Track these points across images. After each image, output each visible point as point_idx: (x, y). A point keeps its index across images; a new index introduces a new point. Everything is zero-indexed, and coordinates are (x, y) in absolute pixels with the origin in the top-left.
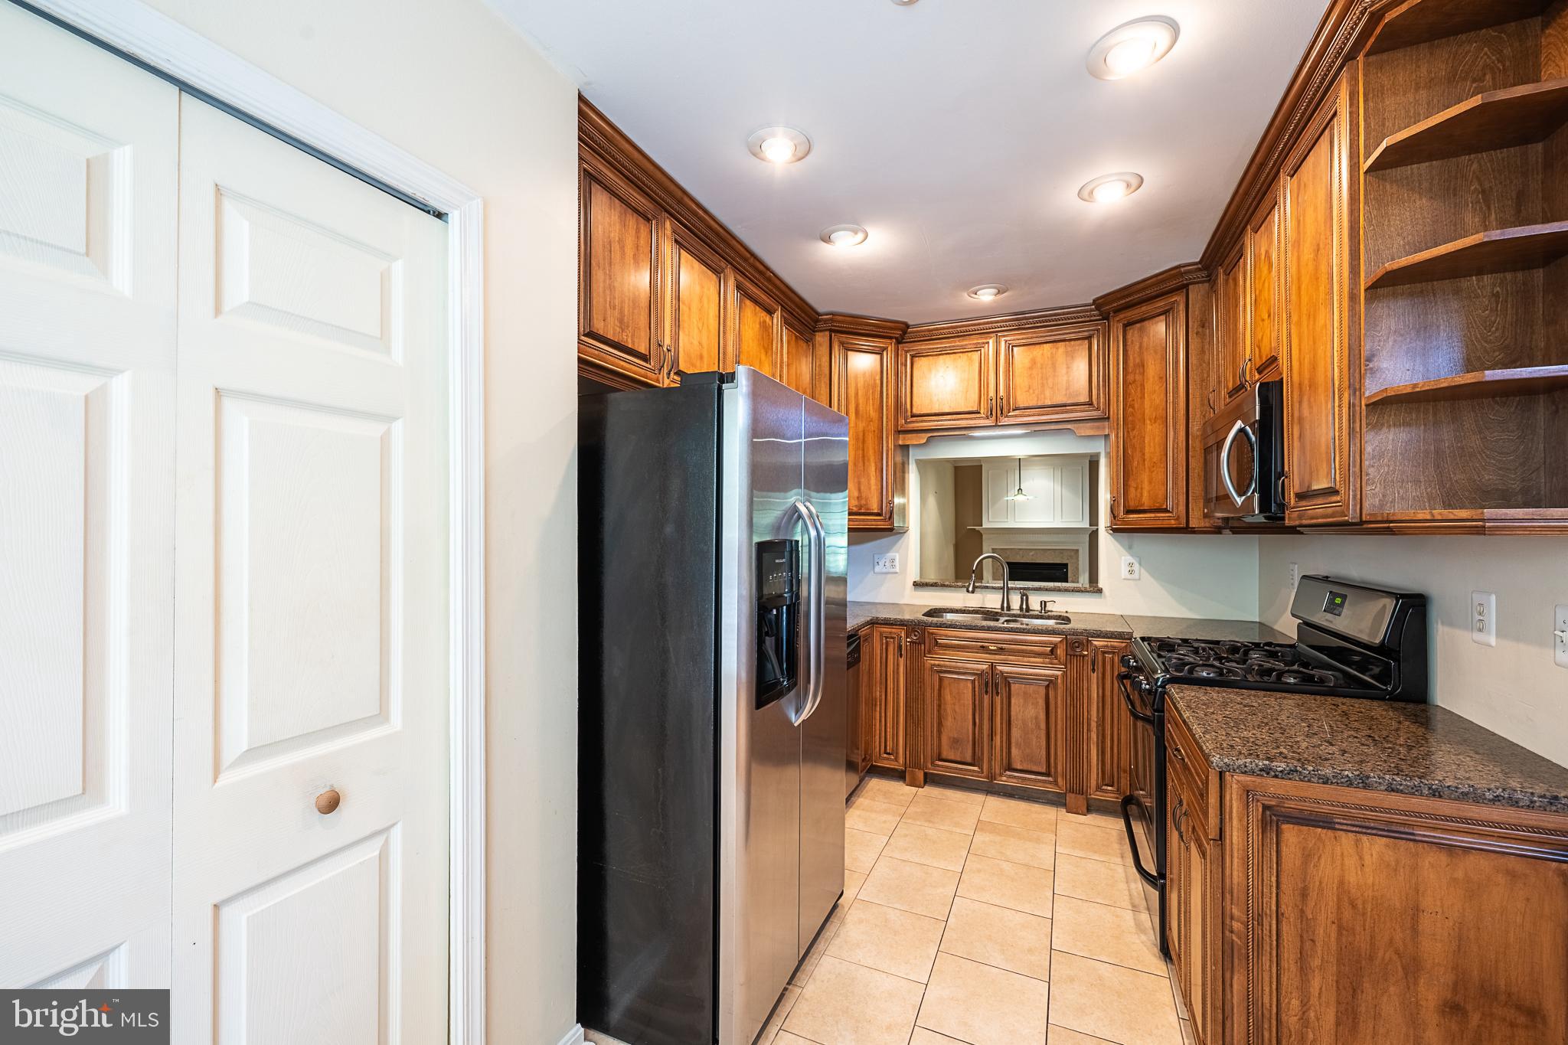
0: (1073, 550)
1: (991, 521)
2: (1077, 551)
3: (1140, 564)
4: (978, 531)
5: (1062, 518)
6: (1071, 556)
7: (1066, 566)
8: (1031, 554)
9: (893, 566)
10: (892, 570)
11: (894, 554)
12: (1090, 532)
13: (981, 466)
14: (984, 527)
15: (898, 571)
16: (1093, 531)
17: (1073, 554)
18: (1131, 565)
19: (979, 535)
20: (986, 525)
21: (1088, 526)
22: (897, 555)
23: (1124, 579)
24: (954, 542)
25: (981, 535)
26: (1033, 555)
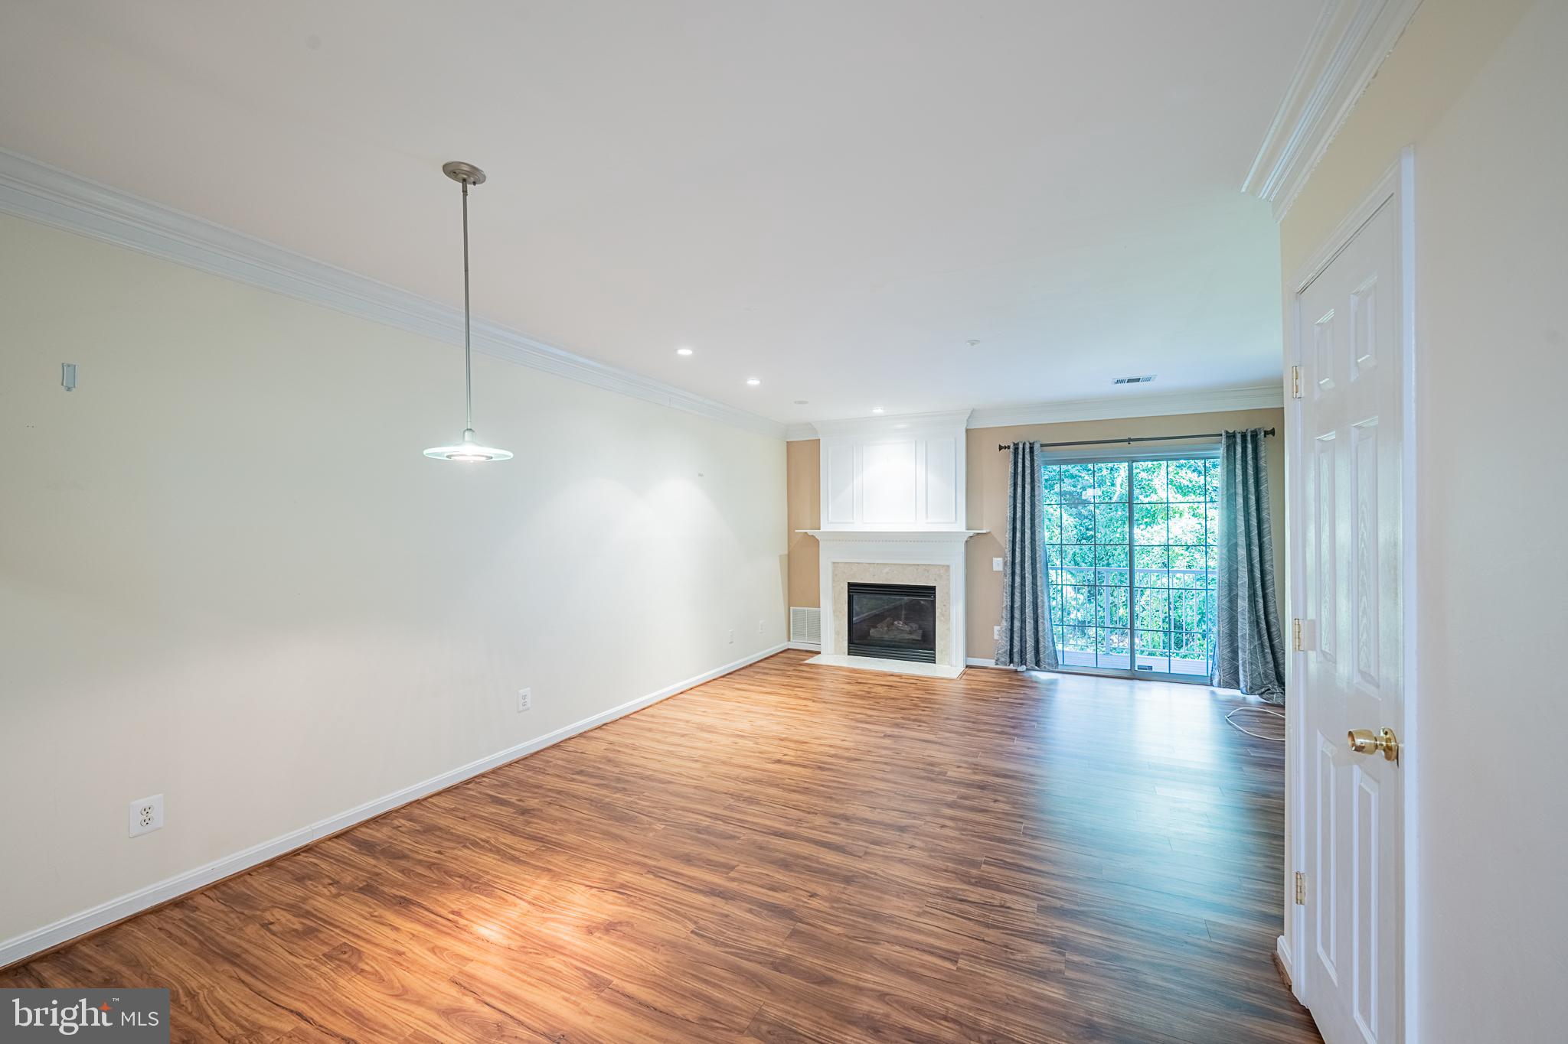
0: (943, 566)
1: (832, 521)
2: (948, 566)
4: (815, 537)
5: (927, 517)
6: (940, 577)
7: (933, 588)
8: (885, 571)
12: (967, 537)
13: (819, 440)
14: (822, 529)
16: (972, 537)
17: (942, 572)
19: (815, 542)
20: (824, 527)
21: (964, 530)
24: (786, 552)
25: (818, 542)
26: (887, 573)
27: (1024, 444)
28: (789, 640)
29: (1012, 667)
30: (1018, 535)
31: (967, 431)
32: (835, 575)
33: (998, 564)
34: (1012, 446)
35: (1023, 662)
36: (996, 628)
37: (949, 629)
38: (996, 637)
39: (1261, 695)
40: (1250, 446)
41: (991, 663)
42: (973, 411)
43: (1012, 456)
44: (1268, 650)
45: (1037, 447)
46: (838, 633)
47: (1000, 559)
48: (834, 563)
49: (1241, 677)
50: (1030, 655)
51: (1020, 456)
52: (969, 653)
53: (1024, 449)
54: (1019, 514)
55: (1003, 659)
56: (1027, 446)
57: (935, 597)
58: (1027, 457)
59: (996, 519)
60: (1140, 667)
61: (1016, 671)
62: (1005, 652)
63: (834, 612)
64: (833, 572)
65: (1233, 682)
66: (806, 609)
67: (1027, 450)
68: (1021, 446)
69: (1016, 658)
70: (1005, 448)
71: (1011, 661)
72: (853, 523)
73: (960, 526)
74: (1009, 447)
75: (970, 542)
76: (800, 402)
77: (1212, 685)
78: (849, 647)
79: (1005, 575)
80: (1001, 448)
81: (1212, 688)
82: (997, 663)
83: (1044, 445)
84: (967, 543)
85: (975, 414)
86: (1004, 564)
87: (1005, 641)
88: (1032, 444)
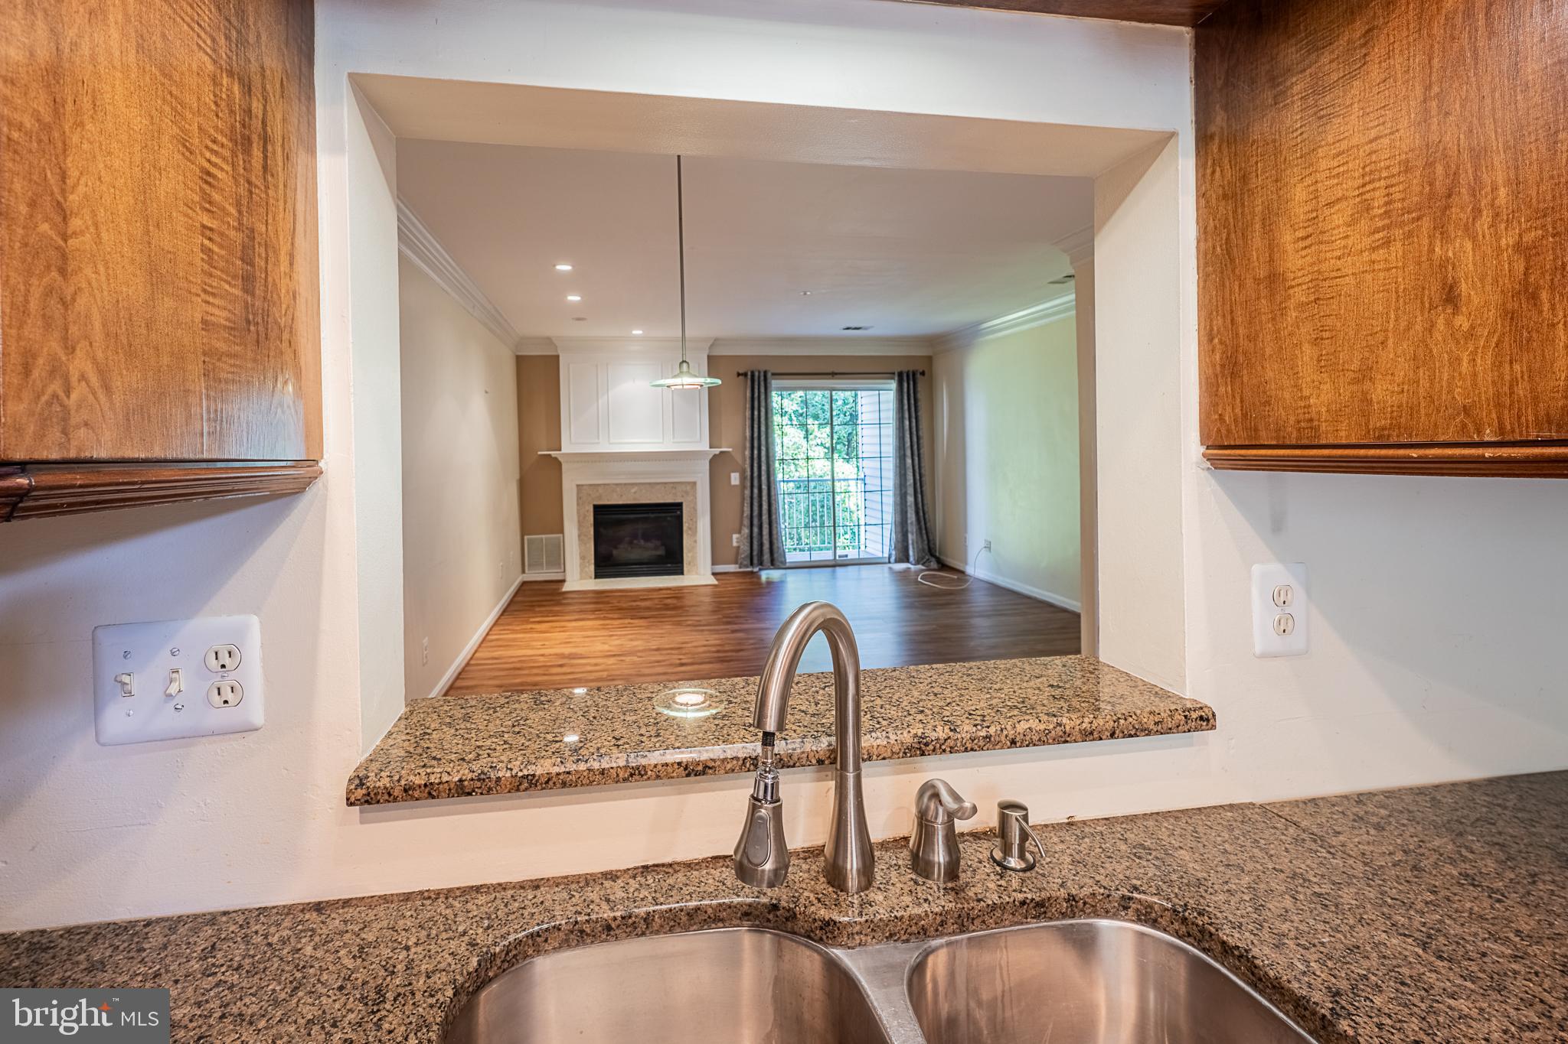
0: (689, 483)
1: (572, 443)
2: (694, 484)
3: (1308, 592)
4: (556, 459)
5: (674, 438)
6: (687, 493)
7: (679, 505)
8: (633, 490)
9: (227, 695)
10: (219, 717)
11: (237, 619)
12: (711, 456)
13: (558, 357)
14: (564, 451)
15: (258, 717)
16: (715, 456)
17: (688, 488)
18: (1279, 598)
19: (556, 464)
20: (566, 448)
21: (708, 448)
22: (254, 620)
23: (1263, 656)
24: (517, 476)
25: (560, 464)
26: (635, 493)
27: (759, 372)
28: (523, 572)
29: (751, 569)
30: (756, 452)
31: (709, 357)
32: (579, 498)
33: (735, 479)
34: (749, 374)
35: (758, 563)
36: (735, 536)
37: (695, 541)
38: (737, 545)
39: (923, 564)
40: (911, 383)
41: (734, 568)
42: (713, 340)
43: (748, 383)
44: (924, 532)
45: (769, 375)
46: (583, 558)
47: (740, 474)
48: (578, 486)
49: (911, 553)
50: (766, 557)
51: (756, 383)
52: (714, 563)
53: (759, 377)
54: (756, 435)
55: (745, 563)
56: (762, 374)
57: (682, 512)
58: (762, 383)
59: (736, 439)
60: (840, 557)
61: (755, 572)
62: (746, 557)
63: (579, 536)
64: (578, 493)
65: (903, 557)
66: (544, 536)
67: (762, 378)
68: (757, 374)
69: (755, 561)
70: (742, 374)
71: (752, 564)
72: (598, 443)
73: (704, 446)
74: (746, 374)
75: (715, 461)
76: (579, 319)
77: (889, 562)
78: (595, 570)
79: (744, 489)
80: (739, 375)
81: (890, 565)
82: (740, 568)
83: (773, 374)
84: (711, 462)
85: (716, 342)
86: (743, 478)
87: (746, 548)
88: (765, 373)
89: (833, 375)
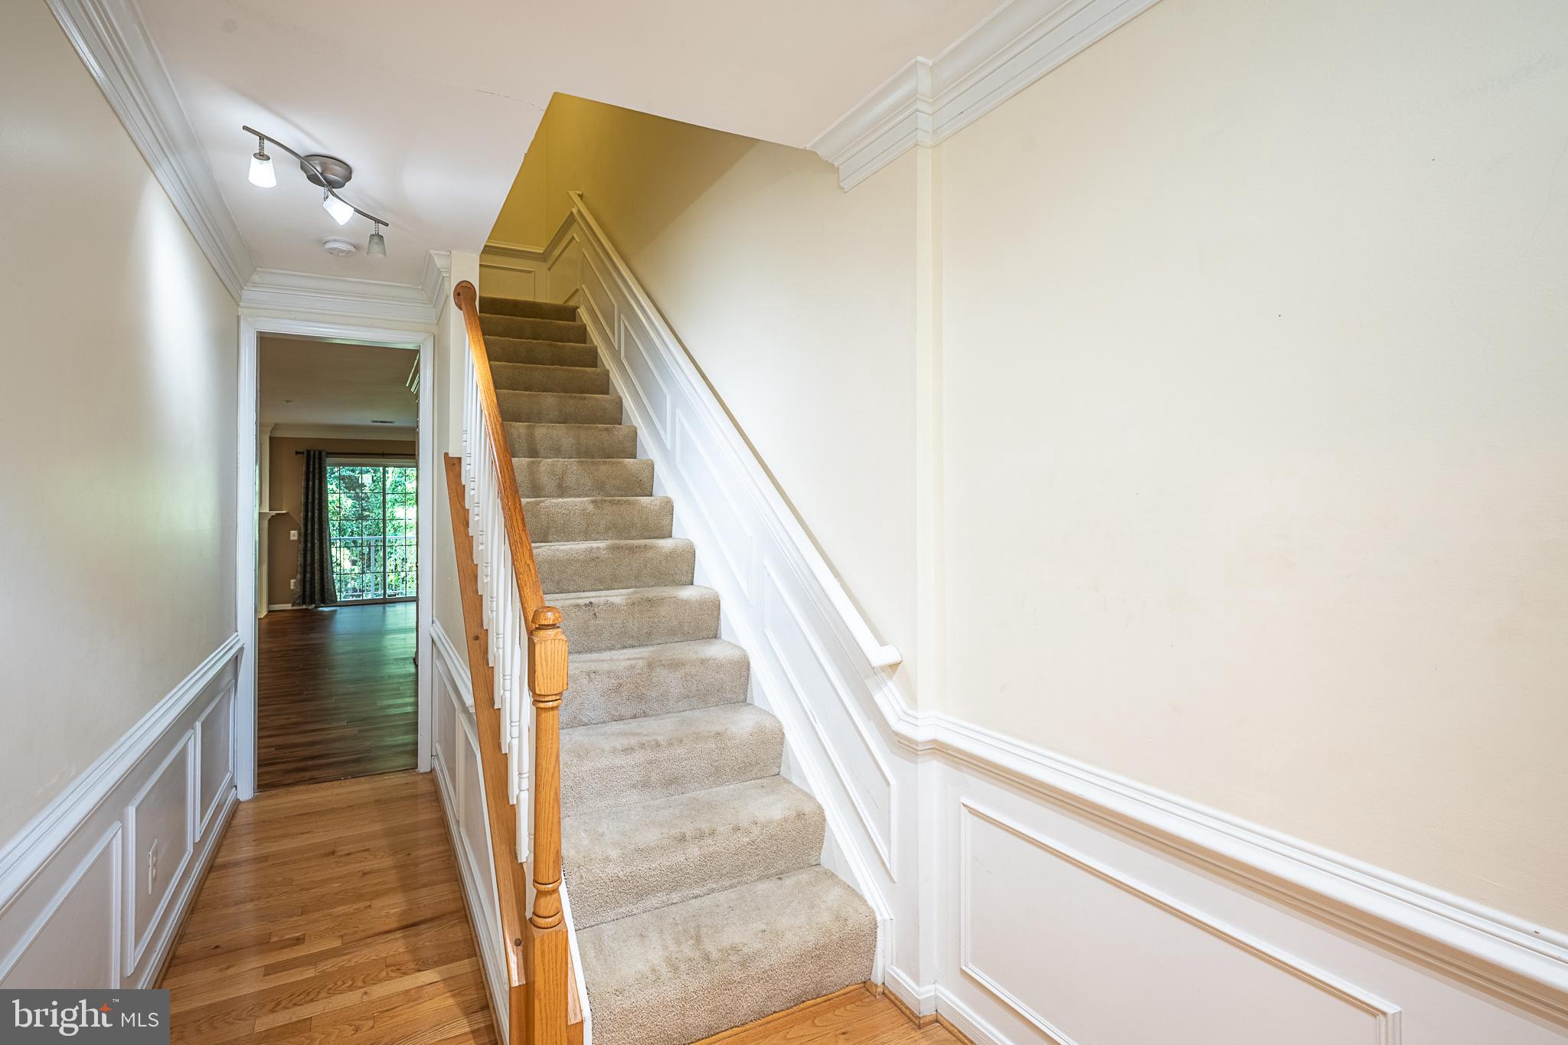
27: (314, 452)
29: (304, 607)
30: (309, 514)
31: (271, 438)
33: (294, 535)
34: (306, 452)
35: (312, 601)
36: (292, 581)
38: (292, 587)
41: (289, 606)
42: (276, 425)
43: (305, 460)
45: (324, 454)
47: (296, 532)
50: (318, 596)
51: (312, 460)
52: (270, 602)
53: (314, 455)
54: (310, 500)
55: (298, 602)
56: (317, 453)
58: (317, 460)
59: (292, 503)
60: (389, 596)
61: (307, 609)
62: (300, 596)
67: (317, 456)
68: (312, 453)
69: (308, 599)
70: (300, 453)
71: (304, 602)
73: (264, 507)
74: (303, 453)
75: (273, 520)
79: (300, 542)
80: (297, 453)
82: (293, 606)
83: (327, 453)
84: (270, 520)
85: (276, 427)
86: (299, 534)
87: (299, 590)
88: (320, 452)
89: (383, 455)
